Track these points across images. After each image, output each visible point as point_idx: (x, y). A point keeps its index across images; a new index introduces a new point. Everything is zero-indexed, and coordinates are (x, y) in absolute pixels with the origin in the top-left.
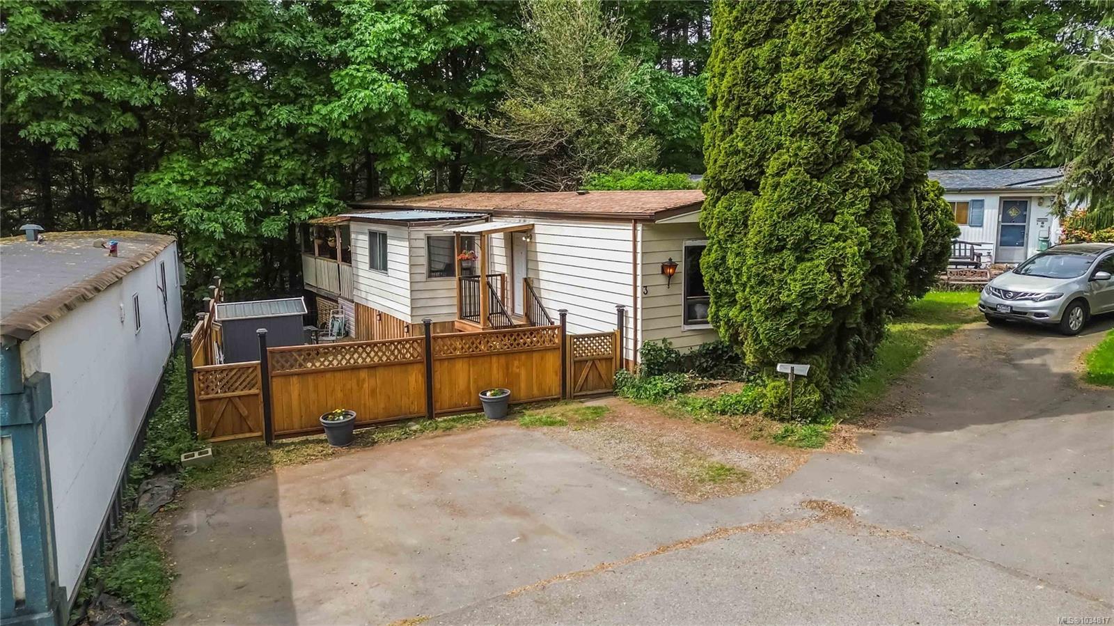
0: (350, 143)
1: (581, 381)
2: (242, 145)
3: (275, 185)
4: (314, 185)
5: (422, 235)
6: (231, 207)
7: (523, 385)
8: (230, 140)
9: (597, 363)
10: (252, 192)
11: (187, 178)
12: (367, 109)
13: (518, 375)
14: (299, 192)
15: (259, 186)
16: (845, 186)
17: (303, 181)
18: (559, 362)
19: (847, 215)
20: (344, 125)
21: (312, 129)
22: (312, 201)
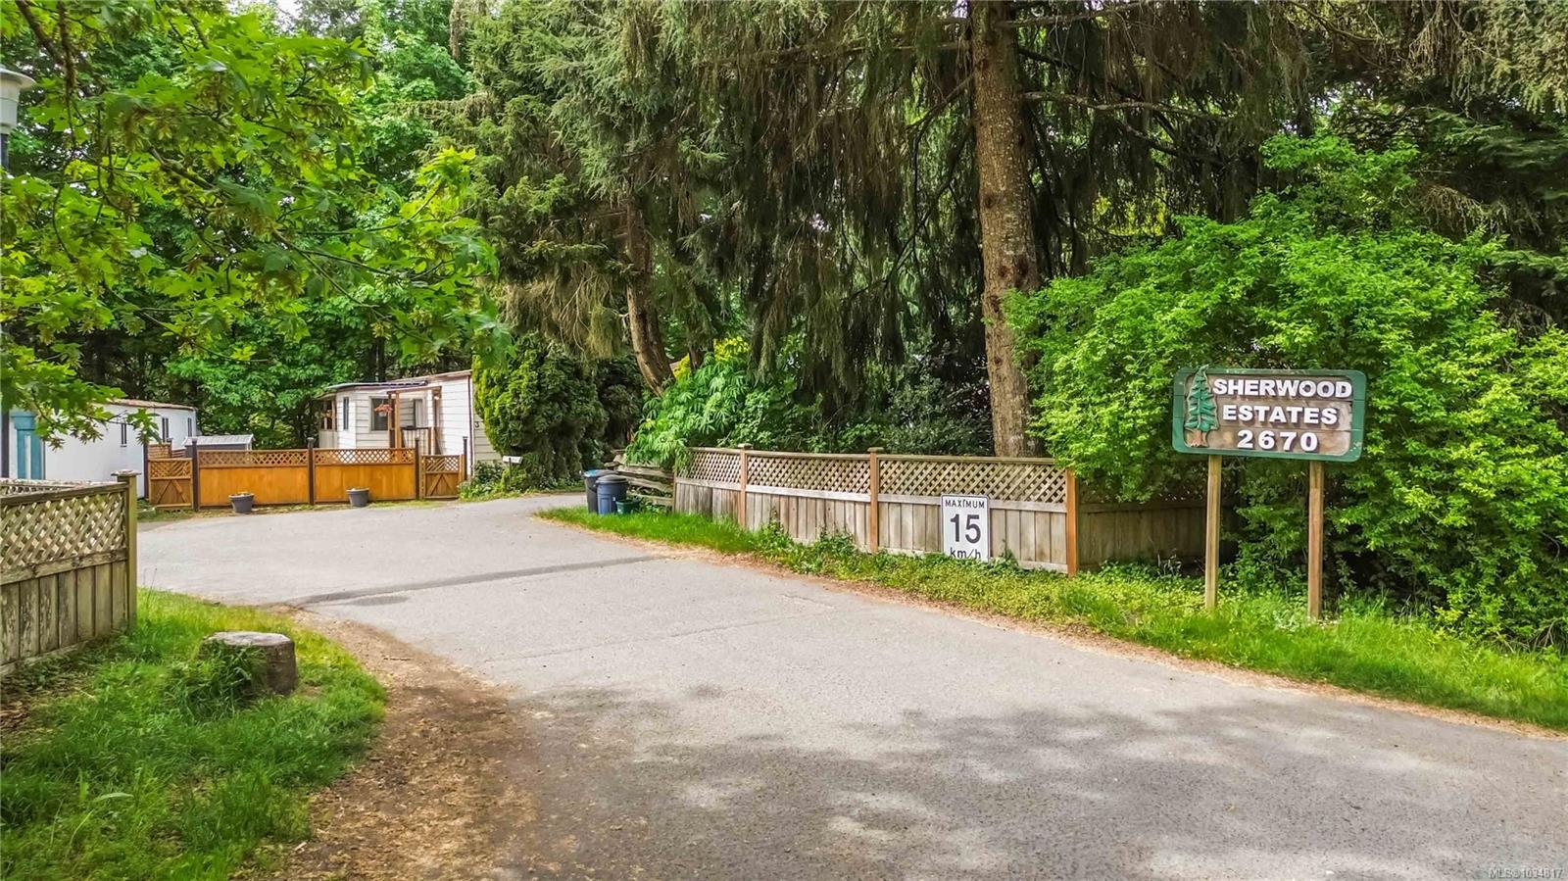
0: (356, 329)
1: (432, 488)
2: (263, 331)
3: (294, 364)
4: (331, 367)
5: (367, 397)
6: (251, 382)
7: (384, 488)
8: (253, 327)
9: (445, 477)
10: (273, 369)
11: (215, 357)
12: (367, 301)
13: (381, 481)
14: (316, 370)
15: (280, 364)
16: (523, 348)
17: (320, 361)
18: (413, 474)
19: (525, 365)
20: (351, 313)
21: (327, 318)
22: (327, 379)
